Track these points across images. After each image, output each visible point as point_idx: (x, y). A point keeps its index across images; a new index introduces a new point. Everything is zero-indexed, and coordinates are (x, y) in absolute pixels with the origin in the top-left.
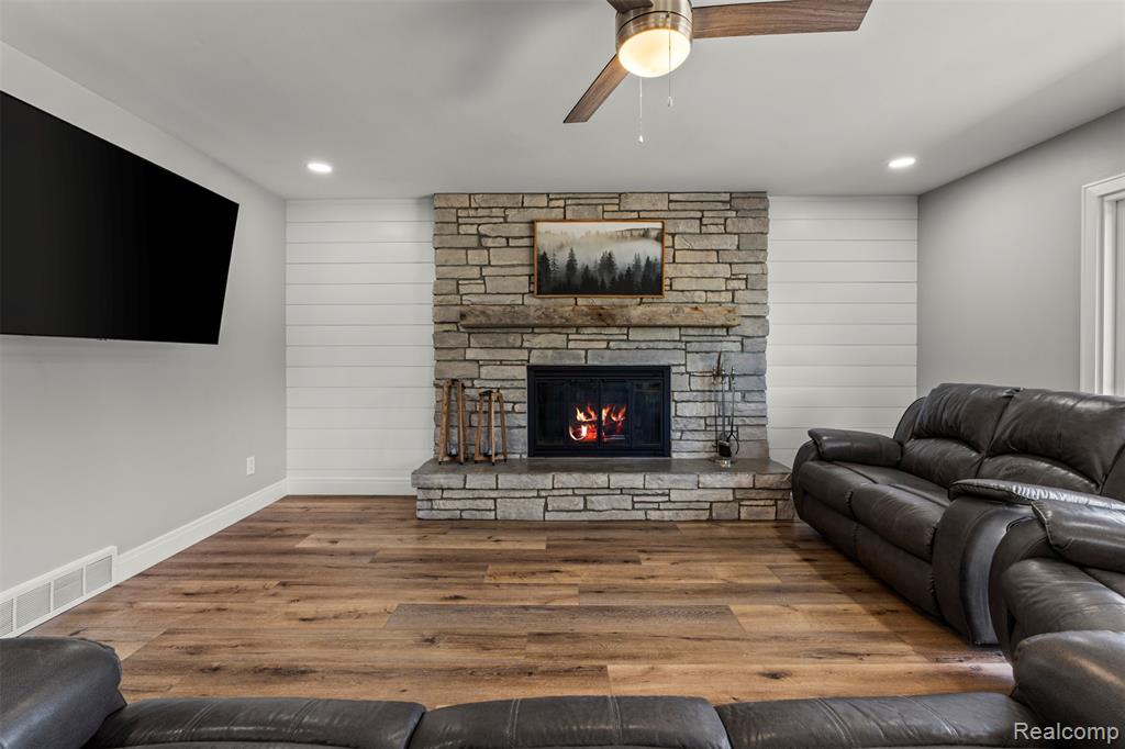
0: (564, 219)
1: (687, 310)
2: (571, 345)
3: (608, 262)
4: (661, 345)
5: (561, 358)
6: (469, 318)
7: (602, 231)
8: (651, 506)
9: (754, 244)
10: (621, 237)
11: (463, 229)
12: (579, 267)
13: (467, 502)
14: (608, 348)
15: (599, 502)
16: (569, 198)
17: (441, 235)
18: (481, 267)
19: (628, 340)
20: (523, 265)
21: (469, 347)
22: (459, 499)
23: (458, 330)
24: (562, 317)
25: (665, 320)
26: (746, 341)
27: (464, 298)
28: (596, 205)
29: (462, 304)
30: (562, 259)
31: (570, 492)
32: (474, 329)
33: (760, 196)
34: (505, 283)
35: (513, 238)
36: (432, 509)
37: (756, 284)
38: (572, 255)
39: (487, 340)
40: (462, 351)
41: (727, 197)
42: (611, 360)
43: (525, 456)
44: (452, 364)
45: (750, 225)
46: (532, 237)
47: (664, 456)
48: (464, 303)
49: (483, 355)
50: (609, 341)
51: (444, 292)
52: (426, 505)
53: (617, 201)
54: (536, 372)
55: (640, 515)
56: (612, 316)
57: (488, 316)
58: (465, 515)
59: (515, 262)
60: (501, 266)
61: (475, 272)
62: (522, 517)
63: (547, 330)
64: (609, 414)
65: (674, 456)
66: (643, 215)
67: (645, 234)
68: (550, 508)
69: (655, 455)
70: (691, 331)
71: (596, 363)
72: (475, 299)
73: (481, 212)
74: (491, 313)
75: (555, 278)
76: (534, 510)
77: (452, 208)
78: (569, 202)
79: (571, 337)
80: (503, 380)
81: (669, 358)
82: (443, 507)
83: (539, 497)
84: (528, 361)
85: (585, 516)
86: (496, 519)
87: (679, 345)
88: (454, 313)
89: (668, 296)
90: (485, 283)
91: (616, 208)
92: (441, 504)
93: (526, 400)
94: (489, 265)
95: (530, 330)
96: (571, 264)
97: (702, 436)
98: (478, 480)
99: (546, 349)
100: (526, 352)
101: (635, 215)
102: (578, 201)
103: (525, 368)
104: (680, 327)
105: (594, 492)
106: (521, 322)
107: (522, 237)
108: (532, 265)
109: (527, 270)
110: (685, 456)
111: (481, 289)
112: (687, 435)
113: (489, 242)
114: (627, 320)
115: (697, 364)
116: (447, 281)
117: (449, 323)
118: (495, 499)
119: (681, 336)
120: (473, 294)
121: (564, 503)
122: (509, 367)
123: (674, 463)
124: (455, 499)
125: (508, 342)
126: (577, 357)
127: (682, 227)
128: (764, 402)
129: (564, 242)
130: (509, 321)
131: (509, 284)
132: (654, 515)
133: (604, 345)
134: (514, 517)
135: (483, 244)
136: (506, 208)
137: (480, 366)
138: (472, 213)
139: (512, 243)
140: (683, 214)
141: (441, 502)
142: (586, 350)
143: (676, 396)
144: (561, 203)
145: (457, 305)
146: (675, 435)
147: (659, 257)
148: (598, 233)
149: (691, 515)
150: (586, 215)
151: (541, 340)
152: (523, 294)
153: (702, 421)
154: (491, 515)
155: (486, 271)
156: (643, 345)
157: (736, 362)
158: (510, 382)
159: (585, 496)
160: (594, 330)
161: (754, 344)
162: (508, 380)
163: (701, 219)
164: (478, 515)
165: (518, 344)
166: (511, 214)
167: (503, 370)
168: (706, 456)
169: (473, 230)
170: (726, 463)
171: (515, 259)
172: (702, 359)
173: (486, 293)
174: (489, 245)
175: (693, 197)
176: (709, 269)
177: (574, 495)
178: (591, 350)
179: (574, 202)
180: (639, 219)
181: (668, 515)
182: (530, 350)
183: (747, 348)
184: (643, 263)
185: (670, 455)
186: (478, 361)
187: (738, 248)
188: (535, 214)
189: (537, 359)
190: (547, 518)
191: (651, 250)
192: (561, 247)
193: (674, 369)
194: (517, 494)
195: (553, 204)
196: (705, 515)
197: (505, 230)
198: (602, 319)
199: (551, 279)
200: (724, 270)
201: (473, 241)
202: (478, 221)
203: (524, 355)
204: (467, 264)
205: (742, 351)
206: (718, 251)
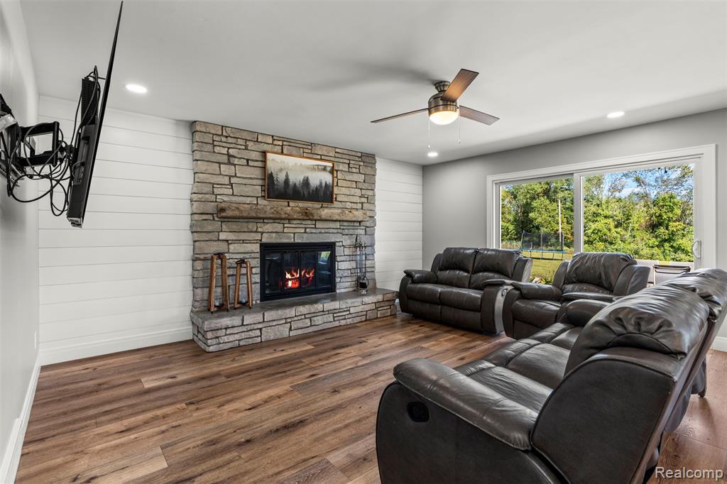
0: (282, 153)
1: (347, 212)
2: (286, 230)
3: (306, 182)
4: (331, 231)
5: (281, 238)
6: (227, 212)
7: (303, 164)
8: (342, 318)
9: (370, 181)
10: (313, 168)
11: (217, 149)
12: (291, 183)
13: (243, 334)
14: (305, 232)
15: (319, 320)
16: (285, 141)
17: (202, 151)
18: (230, 177)
19: (315, 228)
20: (257, 179)
21: (222, 231)
22: (237, 333)
23: (214, 219)
24: (285, 214)
25: (337, 217)
26: (367, 229)
27: (218, 197)
28: (300, 148)
29: (216, 201)
30: (282, 177)
31: (303, 317)
32: (225, 219)
33: (372, 156)
34: (246, 189)
35: (251, 160)
36: (220, 343)
37: (370, 200)
38: (287, 176)
39: (234, 226)
40: (217, 234)
41: (359, 154)
42: (307, 239)
43: (258, 302)
44: (209, 243)
45: (369, 171)
46: (264, 161)
47: (332, 292)
48: (218, 200)
49: (231, 236)
50: (306, 228)
51: (204, 192)
52: (215, 341)
53: (310, 147)
54: (266, 247)
55: (337, 324)
56: (312, 214)
57: (241, 211)
58: (242, 343)
59: (252, 176)
60: (244, 178)
61: (226, 180)
62: (277, 337)
63: (272, 221)
64: (304, 274)
65: (338, 291)
66: (323, 157)
67: (325, 169)
68: (293, 328)
69: (328, 292)
70: (345, 224)
71: (300, 241)
72: (226, 198)
73: (230, 140)
74: (243, 209)
75: (277, 189)
76: (284, 331)
77: (209, 133)
78: (285, 143)
79: (285, 225)
80: (245, 253)
81: (335, 238)
82: (227, 341)
83: (286, 323)
84: (261, 240)
85: (311, 330)
86: (261, 342)
87: (340, 231)
88: (211, 207)
89: (336, 204)
90: (232, 188)
91: (310, 151)
92: (226, 339)
93: (259, 265)
94: (236, 176)
95: (262, 221)
96: (287, 181)
97: (349, 279)
98: (251, 318)
99: (272, 233)
100: (260, 234)
101: (319, 157)
102: (290, 144)
103: (258, 245)
104: (340, 221)
105: (315, 315)
106: (262, 216)
107: (257, 161)
108: (264, 179)
109: (260, 182)
110: (343, 291)
111: (230, 192)
112: (343, 280)
113: (236, 161)
114: (320, 216)
115: (348, 241)
116: (205, 185)
117: (207, 214)
118: (261, 329)
119: (340, 226)
120: (224, 195)
121: (300, 324)
122: (249, 245)
123: (337, 295)
124: (235, 334)
125: (248, 228)
126: (289, 238)
127: (341, 168)
128: (374, 260)
129: (283, 167)
130: (254, 215)
131: (248, 190)
132: (343, 322)
133: (303, 231)
134: (272, 338)
135: (231, 161)
136: (246, 140)
137: (229, 244)
138: (224, 139)
139: (251, 163)
140: (341, 160)
141: (225, 337)
142: (294, 233)
143: (338, 259)
144: (280, 143)
145: (213, 202)
146: (338, 280)
147: (331, 182)
148: (301, 164)
149: (358, 319)
150: (294, 152)
151: (268, 227)
152: (257, 197)
153: (349, 271)
154: (259, 340)
155: (233, 180)
156: (323, 231)
157: (364, 240)
158: (249, 254)
159: (310, 318)
160: (299, 222)
161: (370, 231)
162: (247, 253)
163: (349, 164)
164: (250, 341)
165: (255, 229)
166: (250, 144)
167: (245, 247)
168: (351, 289)
169: (225, 151)
170: (364, 292)
171: (253, 174)
172: (349, 238)
173: (233, 195)
174: (236, 163)
175: (346, 152)
176: (352, 191)
177: (305, 318)
178: (295, 234)
179: (288, 144)
180: (321, 159)
181: (349, 321)
182: (262, 233)
183: (368, 233)
184: (324, 185)
185: (335, 291)
186: (227, 241)
187: (364, 182)
188: (265, 147)
189: (266, 239)
190: (291, 335)
191: (327, 178)
192: (281, 170)
193: (337, 244)
194: (274, 323)
195: (276, 142)
196: (364, 318)
197: (246, 154)
198: (307, 215)
199: (275, 189)
200: (358, 192)
201: (225, 159)
202: (228, 145)
203: (258, 236)
204: (221, 174)
205: (365, 234)
206: (356, 182)
